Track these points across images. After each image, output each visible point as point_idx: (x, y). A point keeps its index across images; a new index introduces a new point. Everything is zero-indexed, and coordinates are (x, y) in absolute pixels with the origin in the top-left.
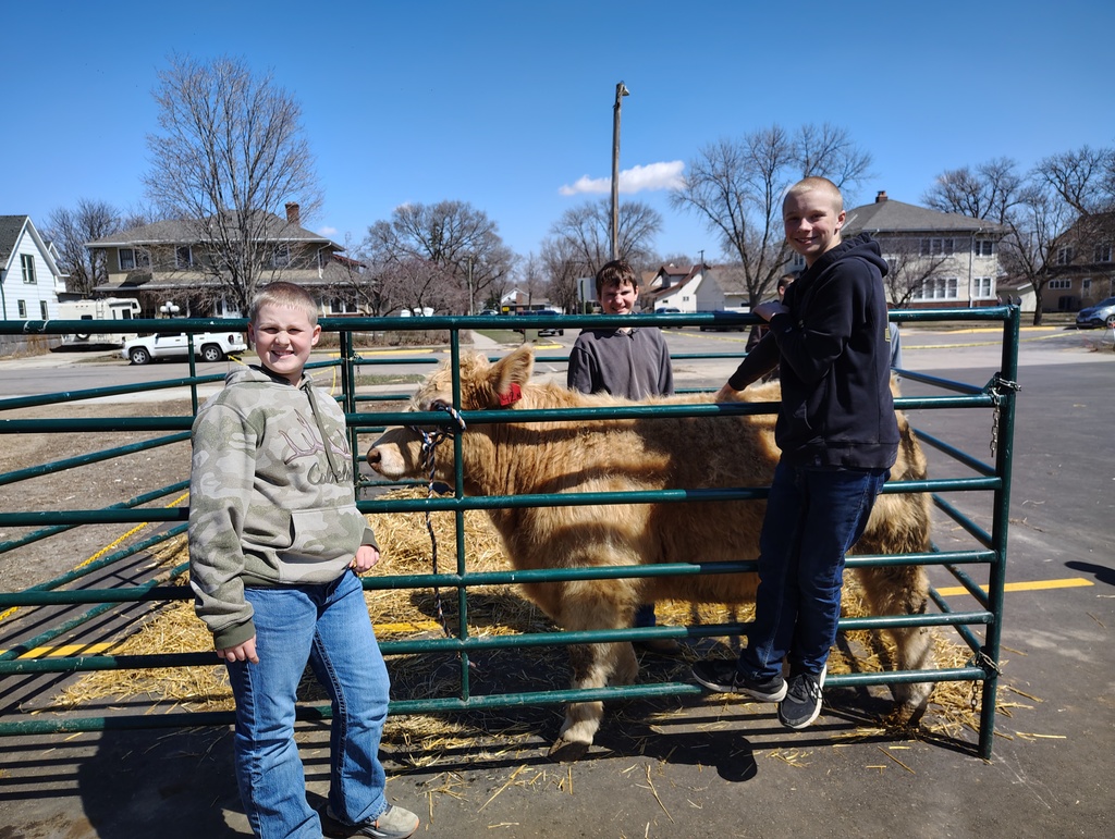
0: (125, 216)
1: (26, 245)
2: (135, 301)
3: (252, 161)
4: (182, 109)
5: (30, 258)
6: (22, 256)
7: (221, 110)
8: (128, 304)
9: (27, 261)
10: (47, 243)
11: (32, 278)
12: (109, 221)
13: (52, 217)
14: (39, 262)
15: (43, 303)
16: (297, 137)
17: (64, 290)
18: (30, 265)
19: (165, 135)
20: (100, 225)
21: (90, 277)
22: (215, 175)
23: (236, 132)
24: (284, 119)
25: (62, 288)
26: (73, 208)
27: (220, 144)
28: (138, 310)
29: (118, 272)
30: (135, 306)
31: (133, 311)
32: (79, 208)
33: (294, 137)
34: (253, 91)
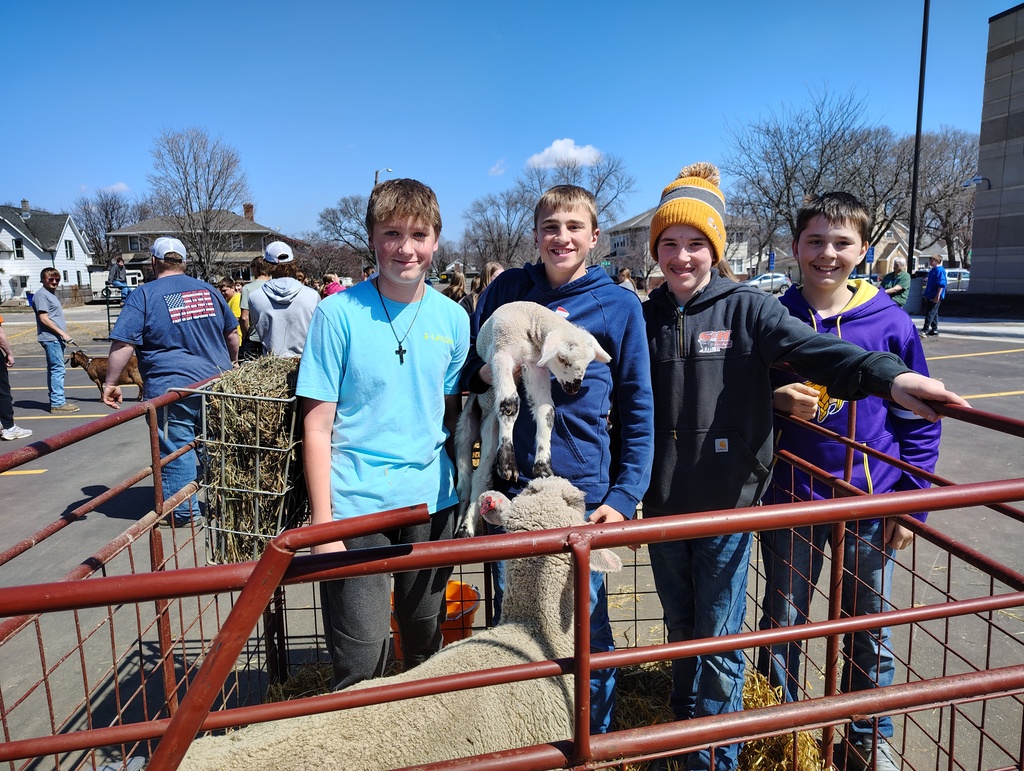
0: (131, 203)
1: (68, 234)
2: (139, 271)
3: (210, 188)
4: (168, 158)
5: (70, 242)
6: (66, 242)
7: (191, 159)
8: (135, 274)
9: (69, 244)
10: (81, 232)
11: (71, 256)
12: (120, 207)
13: (76, 204)
14: (76, 245)
15: (78, 272)
16: (238, 175)
17: (91, 263)
18: (71, 248)
19: (158, 174)
20: (114, 210)
21: (105, 250)
22: (188, 196)
23: (200, 172)
24: (229, 164)
25: (90, 262)
26: (93, 197)
27: (191, 179)
28: (142, 278)
29: (128, 252)
30: (139, 275)
31: (138, 278)
32: (97, 197)
33: (236, 175)
34: (210, 147)
